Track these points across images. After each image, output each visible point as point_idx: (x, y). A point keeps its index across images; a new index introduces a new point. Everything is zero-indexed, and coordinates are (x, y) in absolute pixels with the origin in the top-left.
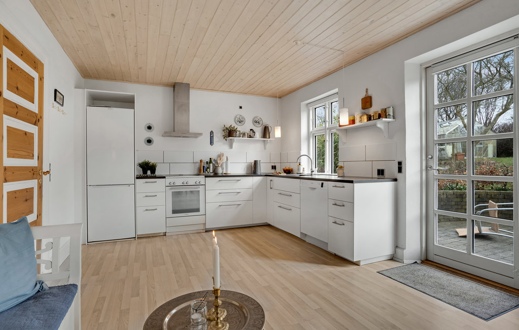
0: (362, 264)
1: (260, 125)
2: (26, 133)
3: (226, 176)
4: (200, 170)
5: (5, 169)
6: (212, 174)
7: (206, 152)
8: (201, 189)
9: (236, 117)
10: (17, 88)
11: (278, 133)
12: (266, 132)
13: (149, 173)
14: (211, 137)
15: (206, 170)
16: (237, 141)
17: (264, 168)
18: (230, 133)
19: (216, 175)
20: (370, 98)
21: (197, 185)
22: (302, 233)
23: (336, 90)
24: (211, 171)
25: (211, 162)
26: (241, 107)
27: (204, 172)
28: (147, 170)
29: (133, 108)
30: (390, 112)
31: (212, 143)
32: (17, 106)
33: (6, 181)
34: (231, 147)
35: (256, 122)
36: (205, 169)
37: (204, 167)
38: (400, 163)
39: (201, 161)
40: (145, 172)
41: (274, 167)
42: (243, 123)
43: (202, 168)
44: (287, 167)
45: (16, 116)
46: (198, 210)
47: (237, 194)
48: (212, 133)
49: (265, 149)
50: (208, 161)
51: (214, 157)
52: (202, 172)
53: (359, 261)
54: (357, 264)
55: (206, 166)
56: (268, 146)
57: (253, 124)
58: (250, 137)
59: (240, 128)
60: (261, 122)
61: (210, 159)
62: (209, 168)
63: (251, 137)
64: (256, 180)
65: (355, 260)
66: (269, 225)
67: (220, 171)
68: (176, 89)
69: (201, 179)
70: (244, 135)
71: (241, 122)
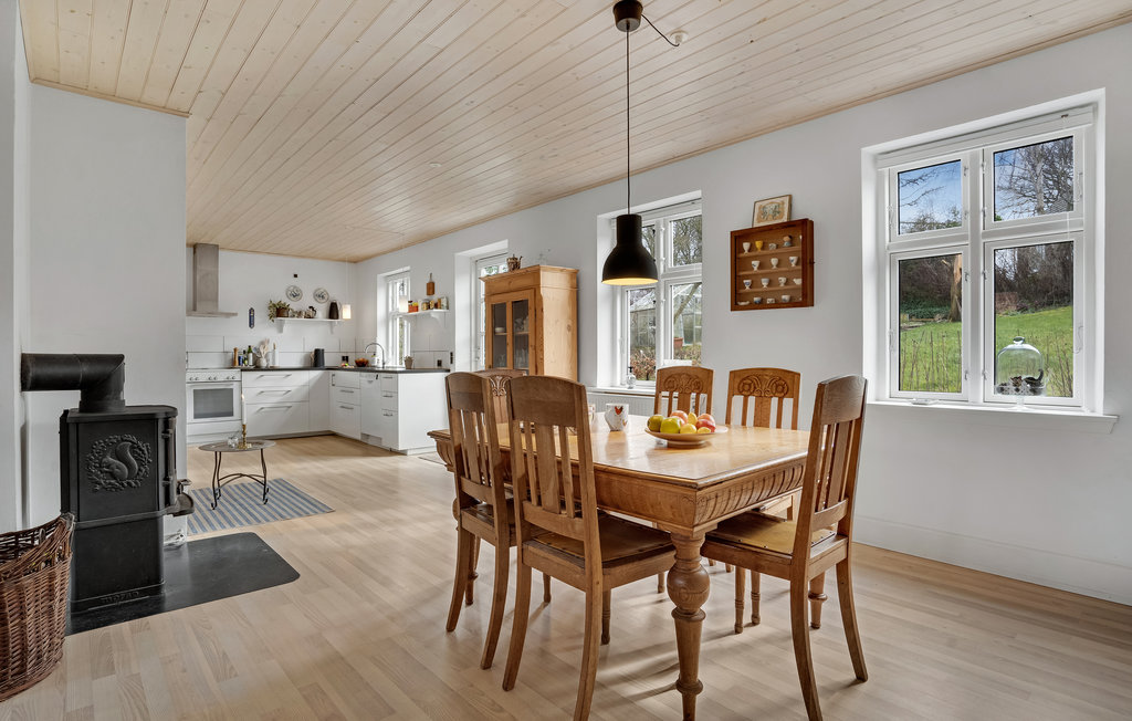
0: (409, 453)
1: (324, 301)
3: (273, 369)
4: (234, 363)
6: (252, 367)
7: (242, 337)
8: (235, 386)
9: (288, 290)
11: (346, 313)
12: (333, 312)
14: (250, 317)
15: (244, 362)
16: (288, 323)
17: (328, 360)
18: (279, 311)
19: (257, 368)
20: (433, 284)
21: (228, 381)
22: (363, 435)
23: (408, 268)
24: (251, 363)
25: (250, 351)
26: (296, 276)
27: (239, 364)
30: (444, 303)
31: (251, 324)
34: (281, 331)
35: (320, 296)
36: (242, 361)
37: (239, 357)
38: (452, 354)
39: (235, 350)
41: (345, 359)
42: (298, 297)
43: (237, 359)
44: (361, 358)
46: (231, 414)
47: (285, 394)
48: (251, 310)
49: (332, 332)
50: (246, 349)
51: (254, 344)
52: (237, 364)
53: (406, 451)
54: (403, 453)
55: (243, 356)
56: (336, 329)
57: (315, 299)
58: (308, 316)
59: (294, 305)
60: (327, 297)
61: (249, 347)
62: (247, 359)
63: (310, 318)
64: (315, 374)
65: (400, 448)
66: (333, 435)
67: (264, 363)
68: (197, 250)
69: (235, 373)
70: (299, 314)
71: (295, 295)
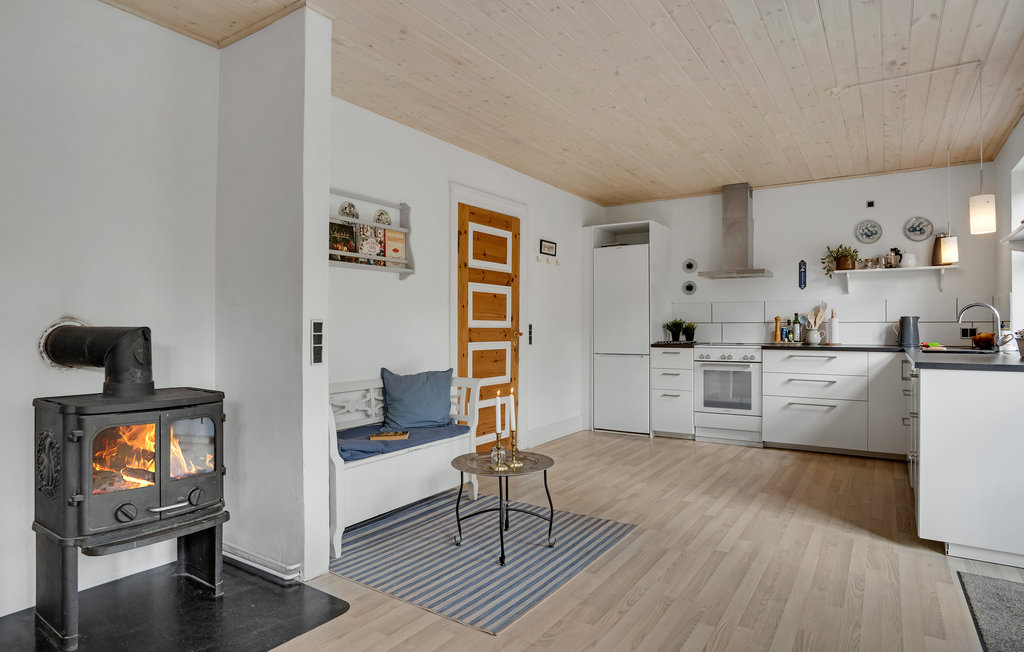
0: (951, 551)
1: (924, 236)
2: (495, 295)
4: (774, 336)
5: (470, 330)
6: (799, 345)
7: (787, 301)
8: (753, 368)
9: (858, 226)
10: (485, 255)
13: (682, 338)
14: (800, 273)
15: (787, 336)
16: (857, 278)
18: (841, 260)
19: (806, 346)
21: (746, 362)
24: (797, 338)
25: (796, 321)
26: (871, 204)
27: (782, 339)
28: (680, 334)
29: (648, 242)
31: (802, 283)
32: (483, 271)
33: (471, 341)
34: (845, 290)
35: (915, 230)
36: (785, 334)
37: (782, 330)
39: (777, 318)
40: (676, 337)
41: (969, 333)
42: (876, 236)
43: (779, 333)
45: (483, 281)
46: (748, 406)
47: (828, 386)
48: (802, 264)
50: (792, 319)
51: (803, 312)
52: (779, 338)
55: (786, 328)
56: (946, 281)
57: (906, 235)
58: (889, 265)
59: (865, 251)
60: (928, 230)
61: (796, 315)
62: (791, 332)
63: (891, 267)
67: (815, 338)
68: (728, 194)
69: (754, 351)
70: (876, 262)
71: (870, 233)
